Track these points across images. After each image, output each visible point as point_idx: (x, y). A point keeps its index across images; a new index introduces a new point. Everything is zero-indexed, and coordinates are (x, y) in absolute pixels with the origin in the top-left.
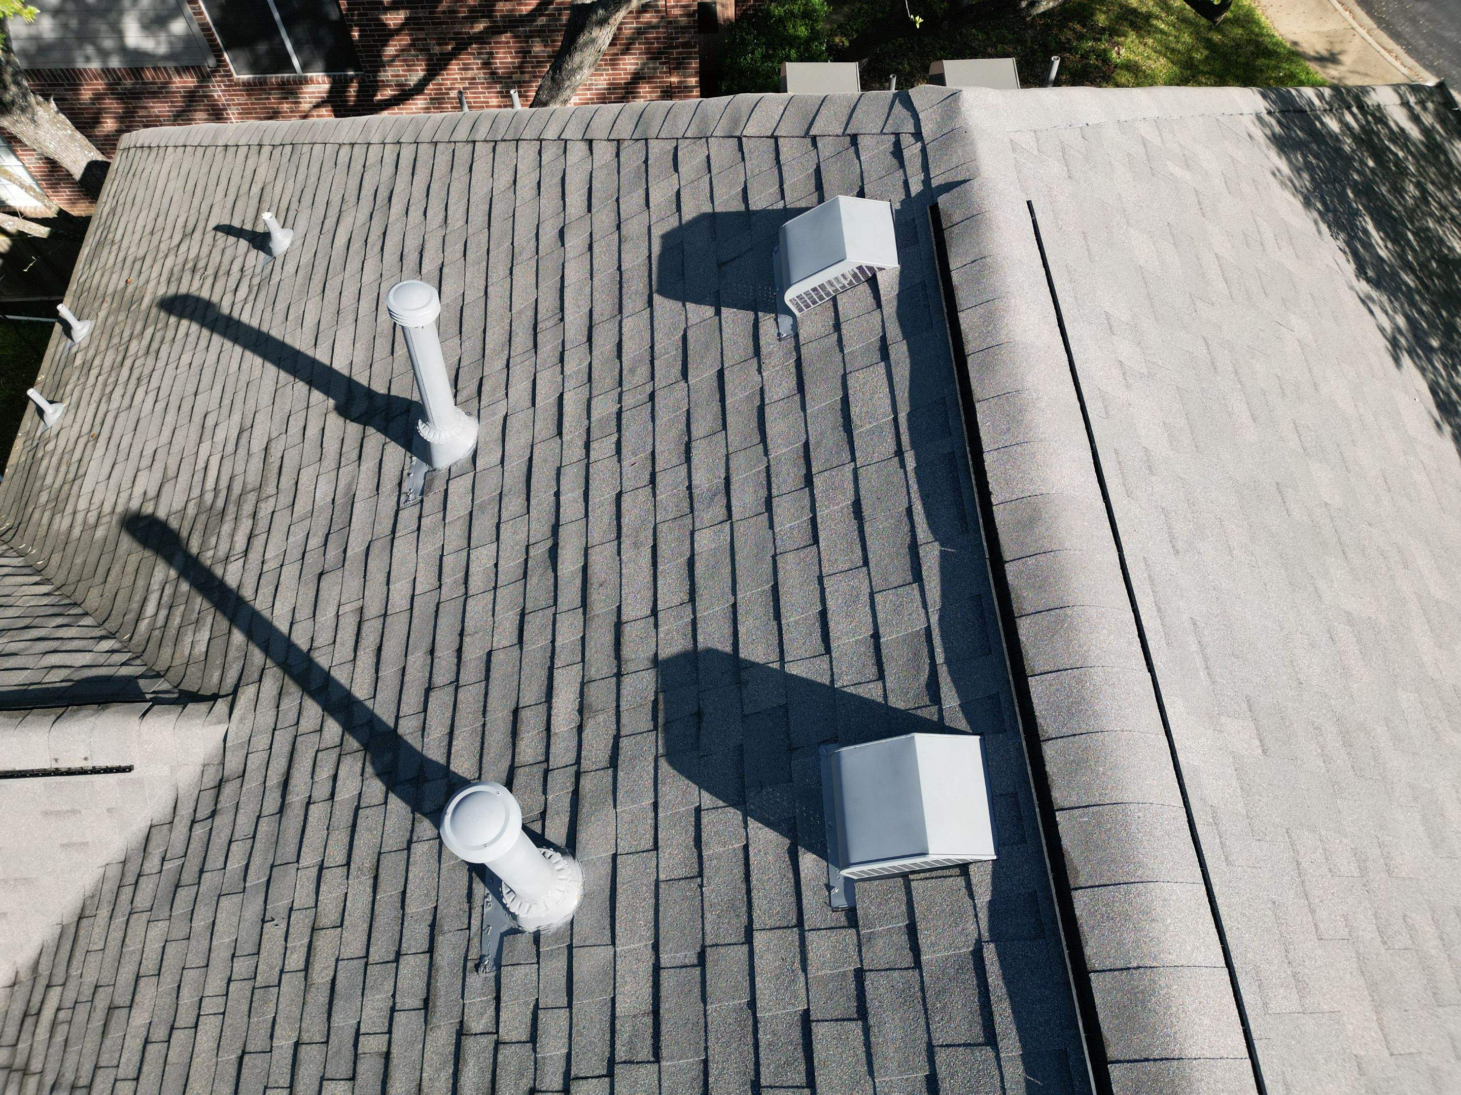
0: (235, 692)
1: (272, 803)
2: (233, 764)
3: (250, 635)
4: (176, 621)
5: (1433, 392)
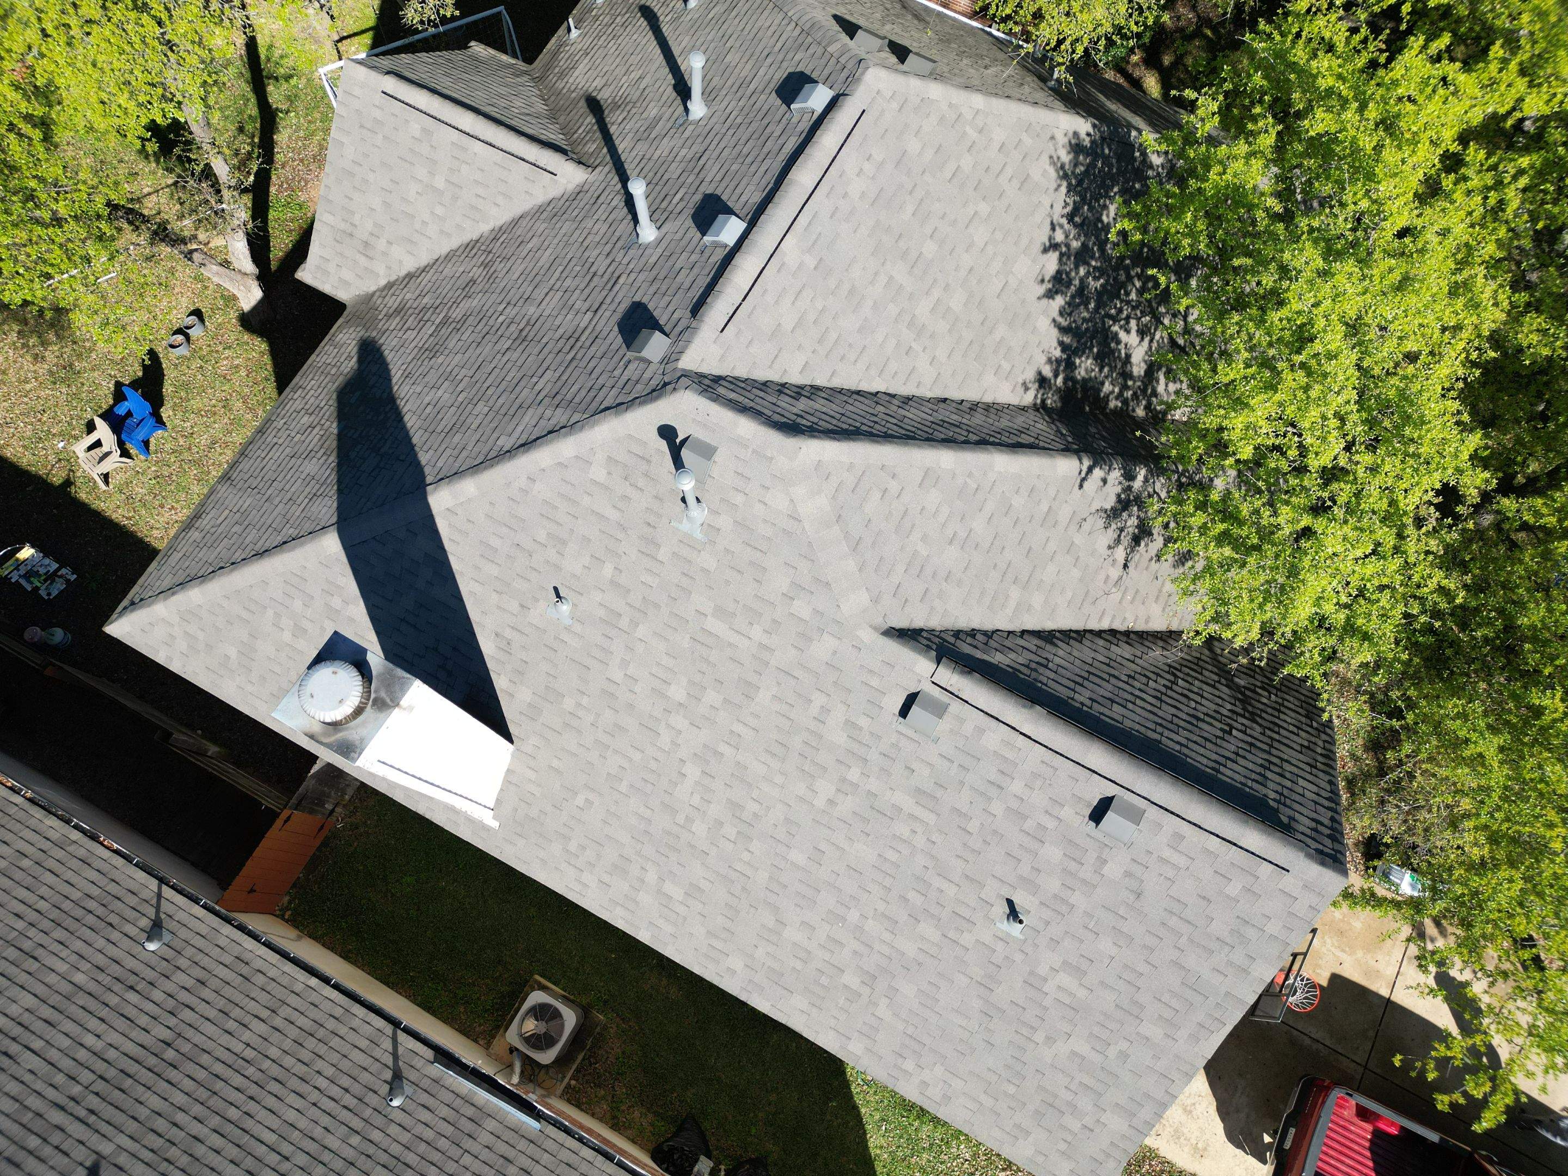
0: (596, 166)
1: (592, 201)
2: (586, 188)
3: (609, 151)
4: (589, 137)
5: (1059, 272)
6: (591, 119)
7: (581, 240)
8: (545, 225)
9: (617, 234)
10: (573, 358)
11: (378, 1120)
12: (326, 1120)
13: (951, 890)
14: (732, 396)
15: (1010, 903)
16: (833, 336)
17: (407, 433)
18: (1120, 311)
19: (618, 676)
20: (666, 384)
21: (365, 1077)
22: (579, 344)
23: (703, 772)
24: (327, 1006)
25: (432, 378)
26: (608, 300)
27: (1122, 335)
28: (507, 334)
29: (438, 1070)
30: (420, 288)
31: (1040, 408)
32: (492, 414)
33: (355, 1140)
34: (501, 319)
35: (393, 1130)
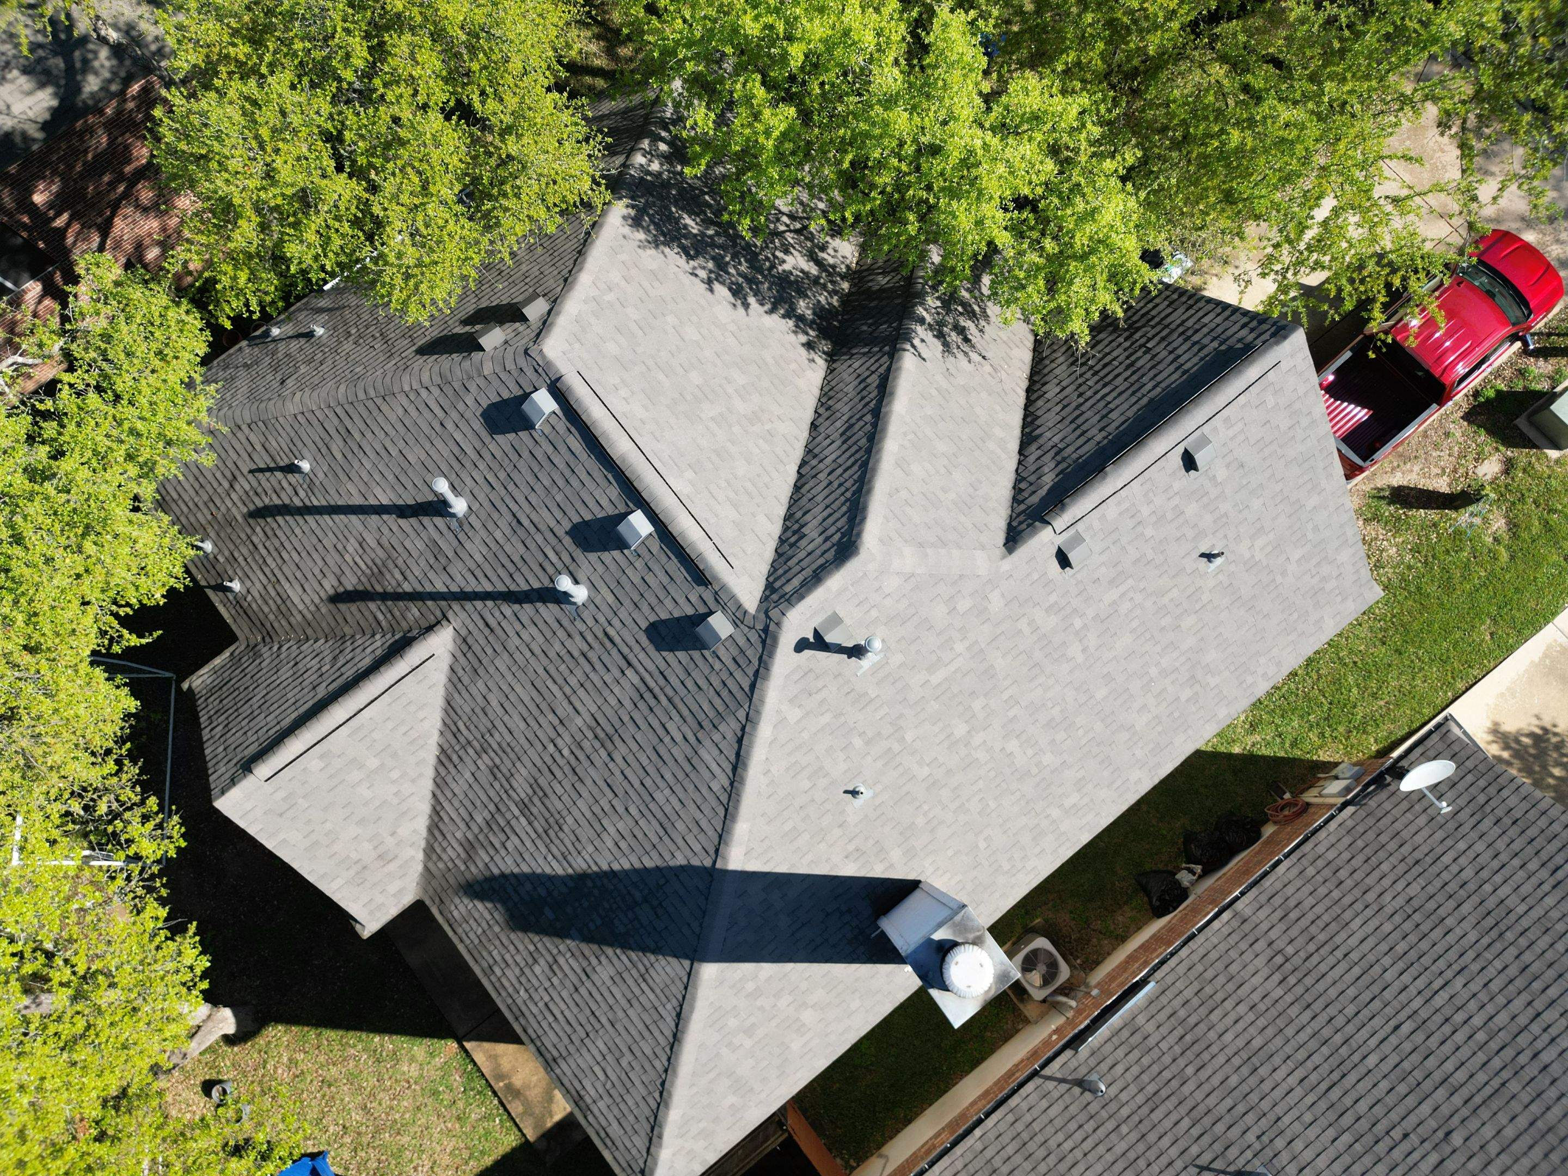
0: (445, 616)
1: (487, 631)
2: (464, 632)
3: (434, 600)
4: (397, 614)
5: (730, 289)
6: (372, 606)
7: (528, 655)
8: (480, 684)
9: (551, 621)
10: (670, 700)
11: (1113, 1107)
12: (1101, 1149)
13: (1175, 593)
14: (796, 582)
15: (1203, 555)
16: (749, 485)
17: (635, 870)
18: (767, 259)
19: (926, 771)
20: (766, 630)
21: (1073, 1109)
22: (657, 690)
23: (1018, 737)
24: (1002, 1127)
25: (585, 833)
26: (625, 650)
27: (787, 267)
28: (589, 750)
29: (1084, 1049)
30: (458, 820)
31: (831, 358)
32: (677, 788)
33: (1124, 1129)
34: (566, 752)
35: (1124, 1097)
